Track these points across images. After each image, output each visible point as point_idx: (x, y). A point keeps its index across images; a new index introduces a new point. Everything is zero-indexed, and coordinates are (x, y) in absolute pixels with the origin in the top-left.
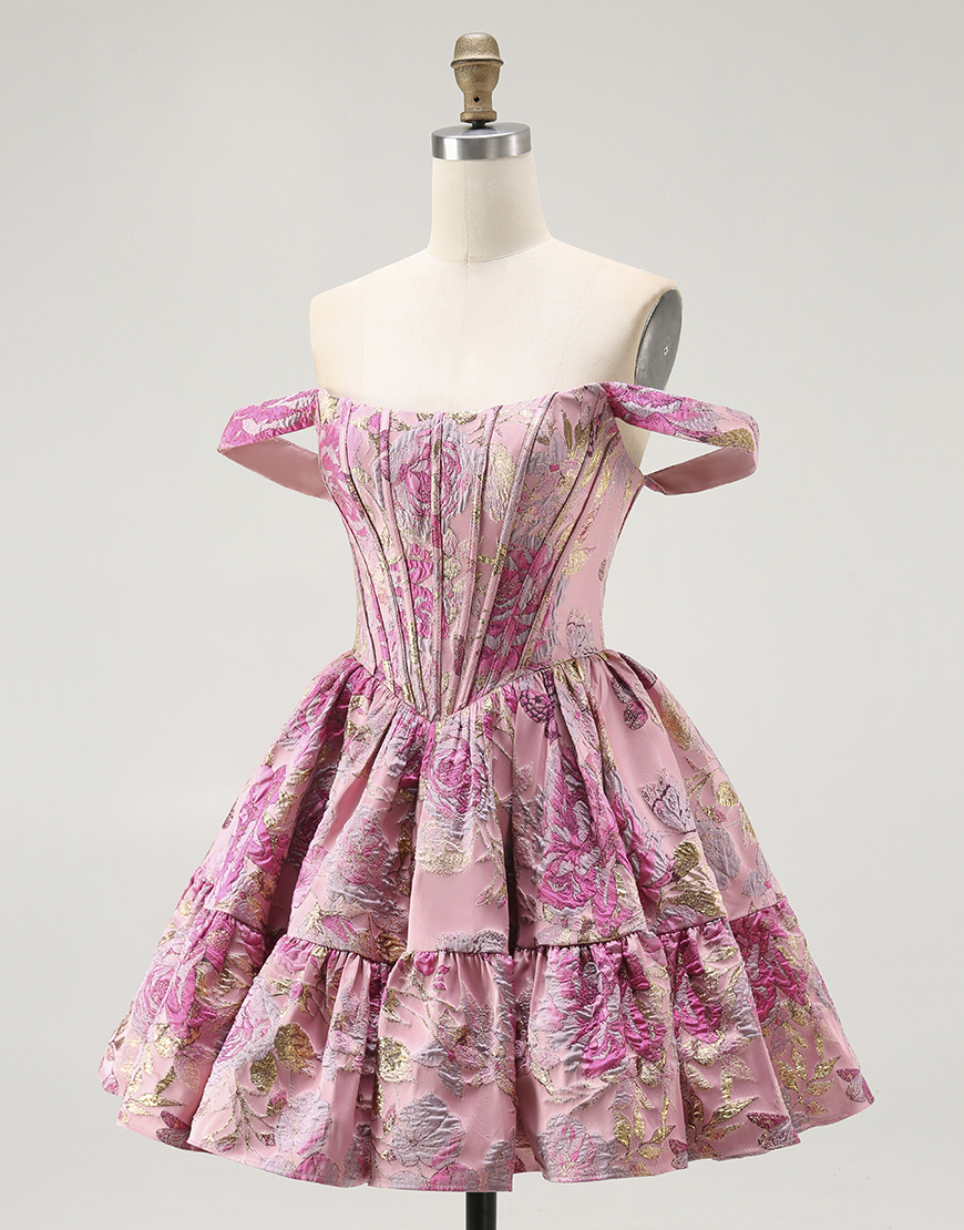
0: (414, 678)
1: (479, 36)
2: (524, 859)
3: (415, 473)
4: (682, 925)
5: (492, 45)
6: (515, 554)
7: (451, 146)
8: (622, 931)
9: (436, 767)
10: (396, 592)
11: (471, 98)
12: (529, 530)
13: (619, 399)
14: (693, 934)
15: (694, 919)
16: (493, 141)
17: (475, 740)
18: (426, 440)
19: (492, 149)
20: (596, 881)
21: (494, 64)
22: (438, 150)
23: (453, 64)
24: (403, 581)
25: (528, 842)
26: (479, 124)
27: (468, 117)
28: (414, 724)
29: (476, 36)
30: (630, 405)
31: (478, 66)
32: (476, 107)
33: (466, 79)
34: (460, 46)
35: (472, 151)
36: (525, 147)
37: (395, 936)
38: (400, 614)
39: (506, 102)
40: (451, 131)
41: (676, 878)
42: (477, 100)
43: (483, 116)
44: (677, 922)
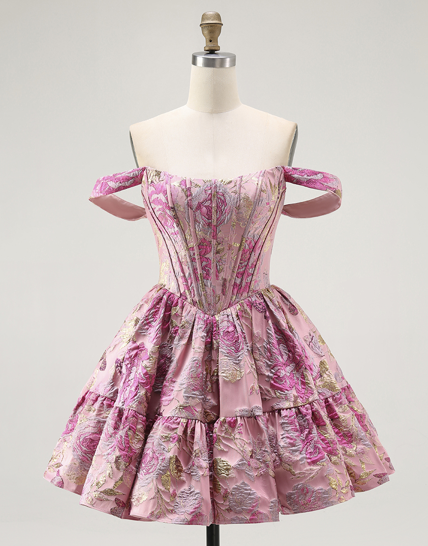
0: (203, 297)
1: (211, 13)
2: (261, 371)
3: (206, 206)
4: (325, 397)
5: (218, 17)
6: (248, 242)
7: (200, 60)
8: (310, 400)
9: (222, 334)
10: (193, 260)
11: (208, 40)
12: (255, 231)
13: (290, 173)
14: (330, 400)
15: (330, 394)
16: (219, 60)
17: (237, 323)
18: (209, 192)
19: (218, 63)
20: (295, 378)
21: (219, 25)
22: (194, 62)
23: (201, 25)
24: (196, 255)
25: (262, 363)
26: (212, 52)
27: (207, 49)
28: (205, 319)
29: (210, 13)
30: (296, 176)
31: (211, 26)
32: (211, 45)
33: (206, 32)
34: (204, 17)
35: (209, 63)
36: (233, 63)
37: (208, 411)
38: (195, 270)
39: (224, 43)
40: (200, 54)
41: (321, 376)
42: (211, 41)
43: (213, 48)
44: (323, 396)
